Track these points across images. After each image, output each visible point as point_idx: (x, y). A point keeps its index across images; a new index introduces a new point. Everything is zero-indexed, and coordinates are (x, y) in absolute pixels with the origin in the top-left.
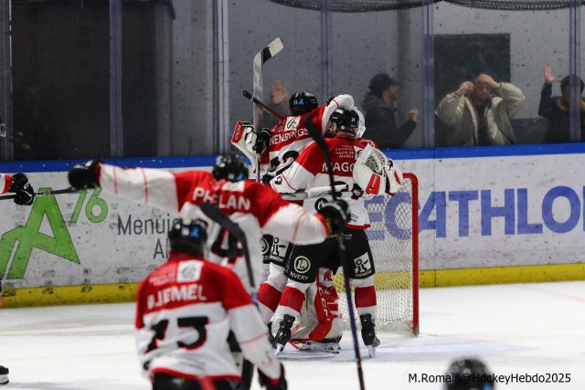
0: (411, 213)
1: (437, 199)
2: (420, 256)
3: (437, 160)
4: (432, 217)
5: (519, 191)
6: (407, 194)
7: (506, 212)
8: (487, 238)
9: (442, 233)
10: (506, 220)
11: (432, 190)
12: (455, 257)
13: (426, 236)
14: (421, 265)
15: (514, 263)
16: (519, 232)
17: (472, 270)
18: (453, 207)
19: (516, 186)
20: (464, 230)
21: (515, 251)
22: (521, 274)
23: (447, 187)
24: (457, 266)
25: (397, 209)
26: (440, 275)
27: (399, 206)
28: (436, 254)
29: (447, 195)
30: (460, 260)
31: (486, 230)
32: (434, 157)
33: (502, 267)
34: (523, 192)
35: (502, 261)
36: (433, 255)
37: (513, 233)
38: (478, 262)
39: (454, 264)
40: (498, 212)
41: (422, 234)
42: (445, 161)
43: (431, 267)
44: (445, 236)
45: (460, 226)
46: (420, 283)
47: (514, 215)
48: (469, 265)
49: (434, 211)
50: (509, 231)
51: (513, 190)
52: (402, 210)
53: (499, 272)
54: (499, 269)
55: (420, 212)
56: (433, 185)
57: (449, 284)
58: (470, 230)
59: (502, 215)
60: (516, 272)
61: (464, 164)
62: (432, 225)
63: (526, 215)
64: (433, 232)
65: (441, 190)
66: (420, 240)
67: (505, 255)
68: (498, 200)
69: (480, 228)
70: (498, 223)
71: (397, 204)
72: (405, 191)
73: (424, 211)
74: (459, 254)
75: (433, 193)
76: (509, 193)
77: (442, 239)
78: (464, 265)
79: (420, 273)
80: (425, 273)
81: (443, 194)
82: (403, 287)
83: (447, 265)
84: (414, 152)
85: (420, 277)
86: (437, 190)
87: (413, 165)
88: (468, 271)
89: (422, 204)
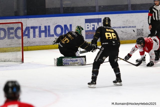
0: (21, 32)
1: (28, 28)
2: (24, 43)
3: (27, 19)
4: (26, 33)
5: (48, 26)
6: (20, 27)
8: (40, 38)
9: (29, 37)
10: (45, 34)
11: (26, 26)
12: (32, 43)
13: (25, 38)
14: (24, 45)
15: (47, 44)
16: (48, 37)
17: (37, 46)
18: (31, 31)
19: (47, 25)
20: (34, 36)
21: (47, 41)
22: (49, 47)
23: (30, 25)
25: (17, 31)
26: (28, 48)
27: (18, 30)
28: (28, 43)
29: (30, 27)
30: (34, 44)
31: (40, 36)
32: (27, 18)
33: (44, 45)
34: (49, 26)
35: (44, 44)
36: (27, 43)
37: (47, 37)
38: (38, 44)
39: (32, 45)
40: (43, 31)
41: (24, 37)
42: (30, 19)
43: (26, 45)
44: (30, 38)
45: (33, 35)
46: (24, 50)
47: (47, 32)
48: (36, 45)
49: (27, 32)
50: (46, 36)
51: (47, 26)
52: (19, 31)
53: (44, 47)
54: (43, 46)
55: (23, 32)
56: (26, 25)
57: (31, 50)
58: (36, 36)
59: (44, 32)
61: (34, 20)
62: (26, 35)
63: (50, 32)
64: (27, 37)
65: (28, 26)
66: (23, 39)
67: (45, 43)
68: (43, 29)
69: (38, 36)
70: (43, 34)
71: (17, 30)
72: (19, 27)
73: (24, 31)
74: (33, 42)
75: (27, 27)
76: (45, 27)
77: (29, 39)
78: (34, 45)
79: (23, 47)
80: (25, 47)
81: (29, 27)
82: (19, 51)
83: (30, 45)
84: (21, 17)
85: (24, 48)
86: (27, 26)
87: (21, 20)
88: (36, 46)
89: (24, 30)
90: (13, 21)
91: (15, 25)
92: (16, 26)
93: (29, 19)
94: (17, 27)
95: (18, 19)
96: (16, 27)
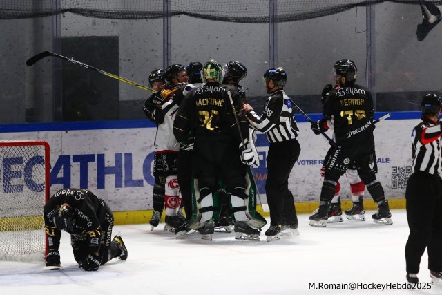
0: (44, 172)
1: (64, 161)
3: (64, 132)
4: (60, 175)
5: (126, 154)
6: (41, 157)
7: (116, 171)
8: (101, 190)
10: (116, 176)
11: (60, 154)
13: (56, 189)
15: (122, 209)
16: (126, 186)
18: (75, 168)
19: (123, 151)
20: (84, 184)
21: (122, 200)
22: (127, 217)
23: (71, 152)
25: (33, 169)
27: (35, 166)
29: (72, 157)
31: (101, 184)
32: (62, 129)
34: (129, 155)
37: (121, 187)
40: (110, 170)
41: (53, 187)
42: (71, 132)
45: (81, 181)
47: (122, 173)
49: (62, 170)
50: (118, 185)
51: (121, 154)
52: (37, 169)
55: (51, 170)
56: (61, 151)
58: (89, 184)
59: (113, 173)
60: (124, 215)
61: (85, 135)
62: (60, 181)
63: (131, 173)
64: (61, 186)
65: (67, 154)
67: (115, 204)
68: (110, 162)
69: (96, 183)
71: (34, 164)
72: (40, 155)
73: (54, 170)
75: (61, 157)
76: (118, 157)
81: (69, 156)
82: (38, 228)
84: (46, 126)
86: (64, 154)
87: (46, 135)
89: (53, 164)
90: (19, 137)
91: (27, 151)
92: (29, 154)
93: (69, 132)
94: (33, 155)
95: (36, 133)
96: (30, 157)
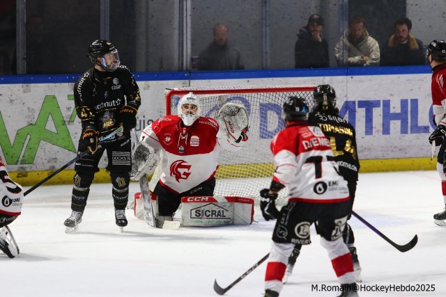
1: (349, 106)
3: (349, 77)
5: (412, 100)
7: (402, 117)
8: (387, 136)
10: (402, 123)
11: (345, 100)
12: (363, 151)
15: (407, 156)
16: (412, 132)
17: (375, 161)
18: (361, 113)
19: (409, 97)
20: (369, 129)
21: (408, 147)
22: (412, 164)
23: (355, 97)
24: (364, 158)
29: (357, 103)
30: (366, 153)
31: (386, 130)
32: (347, 74)
33: (398, 159)
34: (415, 102)
35: (398, 154)
37: (406, 133)
38: (380, 154)
40: (396, 116)
42: (357, 78)
45: (366, 127)
47: (407, 119)
48: (372, 157)
50: (404, 131)
51: (407, 101)
53: (395, 162)
54: (396, 160)
56: (346, 96)
58: (374, 130)
59: (399, 119)
60: (409, 162)
61: (370, 80)
63: (417, 120)
65: (352, 100)
67: (400, 150)
68: (396, 108)
69: (381, 129)
70: (395, 125)
74: (365, 148)
75: (347, 103)
76: (404, 103)
78: (368, 157)
81: (354, 102)
84: (332, 71)
86: (349, 100)
87: (332, 80)
88: (372, 161)
90: (305, 82)
93: (355, 77)
95: (322, 78)
